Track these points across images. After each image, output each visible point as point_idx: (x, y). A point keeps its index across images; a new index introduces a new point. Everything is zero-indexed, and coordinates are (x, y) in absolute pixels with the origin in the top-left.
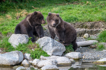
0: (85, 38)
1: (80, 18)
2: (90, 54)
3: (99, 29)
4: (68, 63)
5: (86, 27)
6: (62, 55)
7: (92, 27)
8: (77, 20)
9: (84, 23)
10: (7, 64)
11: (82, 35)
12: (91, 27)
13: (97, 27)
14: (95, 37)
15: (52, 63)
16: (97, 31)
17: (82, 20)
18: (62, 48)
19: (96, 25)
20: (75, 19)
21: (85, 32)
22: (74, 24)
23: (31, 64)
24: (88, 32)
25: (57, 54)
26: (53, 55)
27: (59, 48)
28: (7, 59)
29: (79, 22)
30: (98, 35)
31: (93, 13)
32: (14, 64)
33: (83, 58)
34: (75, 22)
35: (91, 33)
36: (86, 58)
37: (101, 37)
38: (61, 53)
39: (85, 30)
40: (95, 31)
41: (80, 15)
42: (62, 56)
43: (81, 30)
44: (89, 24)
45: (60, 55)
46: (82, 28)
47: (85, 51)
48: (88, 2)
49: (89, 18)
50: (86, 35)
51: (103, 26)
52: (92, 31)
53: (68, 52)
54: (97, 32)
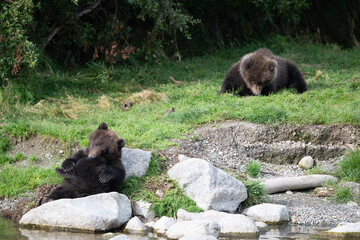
0: (303, 168)
1: (294, 114)
2: (313, 212)
3: (343, 147)
4: (250, 231)
5: (307, 139)
6: (235, 209)
7: (323, 138)
8: (283, 119)
9: (303, 128)
10: (86, 228)
11: (296, 161)
12: (320, 139)
13: (338, 139)
14: (331, 167)
15: (207, 230)
16: (337, 150)
17: (299, 120)
18: (238, 192)
19: (335, 133)
20: (280, 115)
21: (304, 152)
22: (277, 129)
23: (152, 230)
24: (311, 153)
25: (223, 206)
26: (211, 208)
27: (230, 190)
28: (86, 214)
29: (289, 125)
30: (338, 162)
31: (329, 101)
32: (104, 229)
33: (294, 221)
34: (277, 124)
35: (321, 155)
36: (301, 220)
37: (345, 168)
38: (234, 206)
39: (304, 145)
40: (332, 151)
41: (296, 106)
42: (237, 211)
43: (293, 146)
44: (316, 132)
45: (231, 209)
46: (296, 141)
47: (299, 203)
48: (319, 72)
49: (316, 116)
50: (306, 160)
51: (353, 137)
52: (322, 150)
53: (254, 204)
54: (335, 153)
